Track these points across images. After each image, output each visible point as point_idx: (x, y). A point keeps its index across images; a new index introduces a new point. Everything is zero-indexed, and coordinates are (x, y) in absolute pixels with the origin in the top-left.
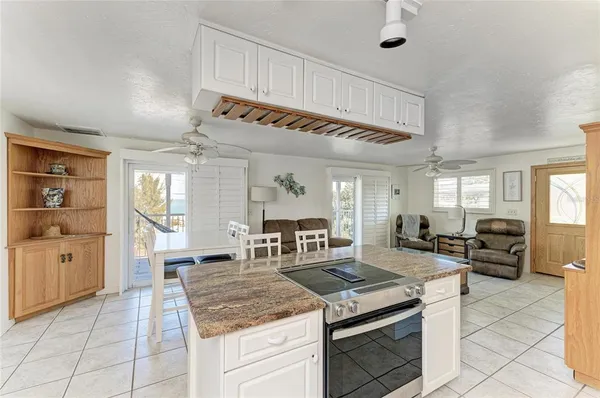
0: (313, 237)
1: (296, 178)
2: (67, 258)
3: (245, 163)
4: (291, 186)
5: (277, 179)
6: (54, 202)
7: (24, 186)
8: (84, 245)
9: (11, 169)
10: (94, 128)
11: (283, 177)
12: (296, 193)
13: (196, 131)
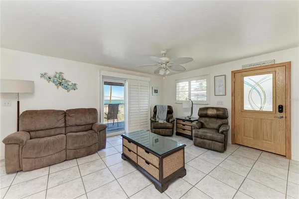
1: (66, 77)
4: (60, 82)
5: (43, 75)
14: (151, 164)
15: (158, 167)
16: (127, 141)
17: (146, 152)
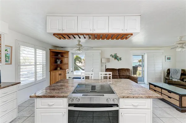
0: (107, 74)
1: (118, 55)
2: (60, 74)
3: (100, 51)
4: (116, 57)
5: (111, 55)
6: (59, 62)
7: (54, 59)
8: (64, 72)
9: (51, 56)
10: (65, 46)
11: (113, 55)
12: (118, 60)
13: (79, 44)
14: (172, 98)
15: (179, 100)
16: (153, 86)
17: (169, 92)
